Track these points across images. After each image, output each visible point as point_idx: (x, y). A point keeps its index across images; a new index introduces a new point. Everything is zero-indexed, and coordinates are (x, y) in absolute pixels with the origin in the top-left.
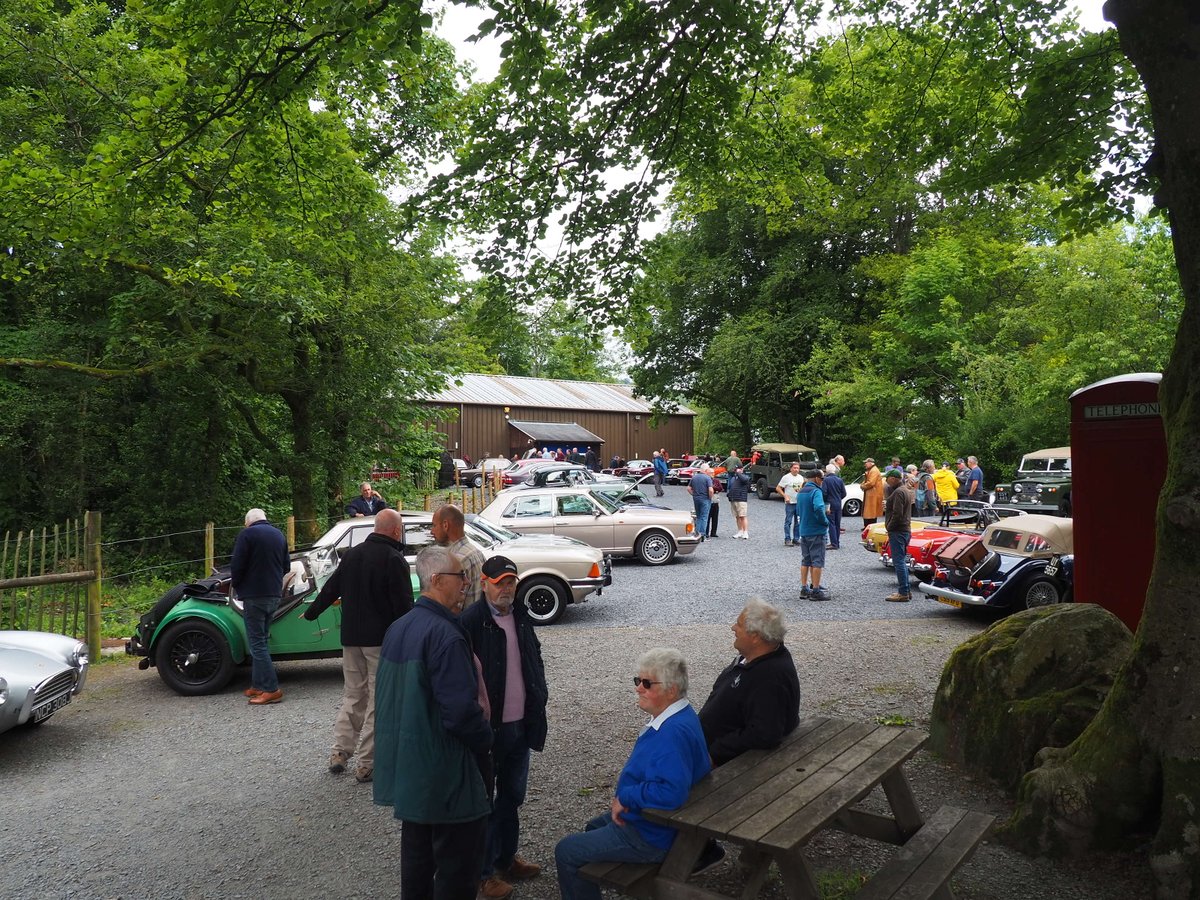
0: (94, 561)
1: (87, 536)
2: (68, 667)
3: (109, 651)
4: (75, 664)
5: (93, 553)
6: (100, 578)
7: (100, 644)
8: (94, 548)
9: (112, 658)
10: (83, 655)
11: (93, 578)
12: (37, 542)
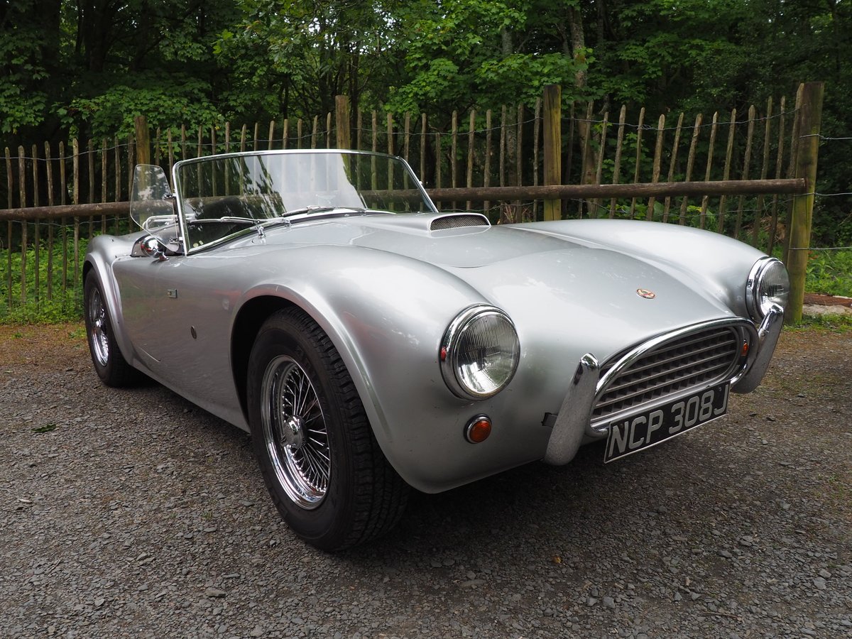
0: (806, 164)
1: (799, 123)
2: (726, 315)
3: (816, 310)
4: (750, 311)
5: (806, 151)
6: (812, 191)
7: (803, 297)
8: (808, 142)
9: (819, 320)
10: (771, 291)
11: (802, 191)
12: (723, 131)
